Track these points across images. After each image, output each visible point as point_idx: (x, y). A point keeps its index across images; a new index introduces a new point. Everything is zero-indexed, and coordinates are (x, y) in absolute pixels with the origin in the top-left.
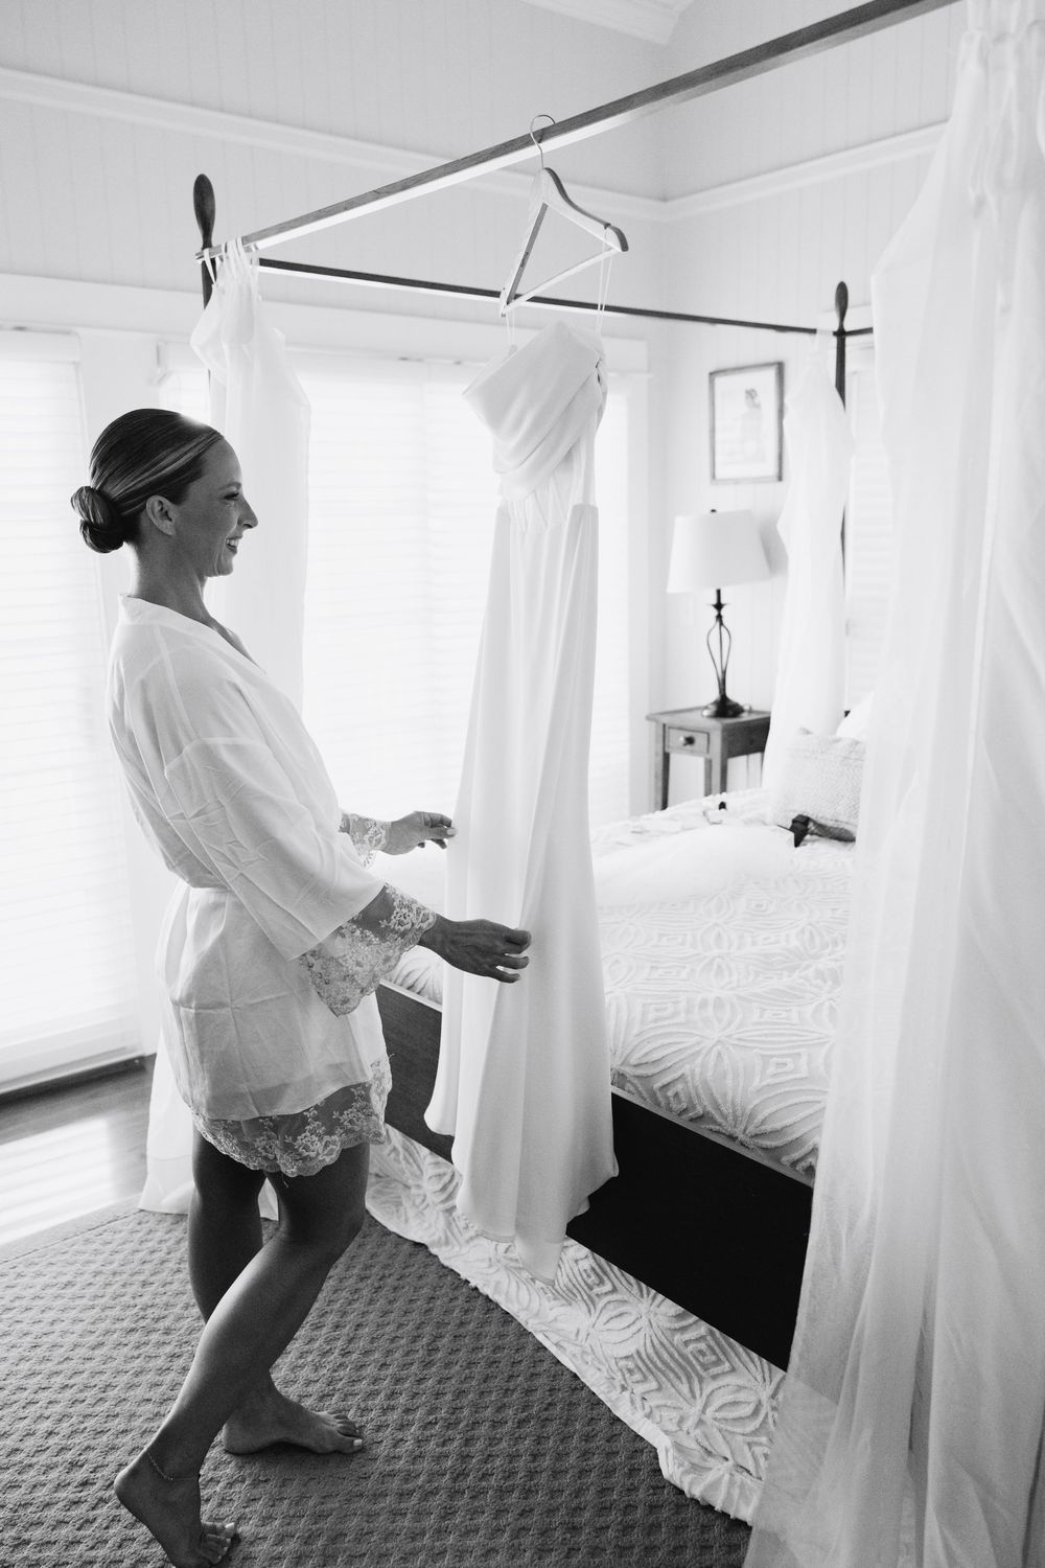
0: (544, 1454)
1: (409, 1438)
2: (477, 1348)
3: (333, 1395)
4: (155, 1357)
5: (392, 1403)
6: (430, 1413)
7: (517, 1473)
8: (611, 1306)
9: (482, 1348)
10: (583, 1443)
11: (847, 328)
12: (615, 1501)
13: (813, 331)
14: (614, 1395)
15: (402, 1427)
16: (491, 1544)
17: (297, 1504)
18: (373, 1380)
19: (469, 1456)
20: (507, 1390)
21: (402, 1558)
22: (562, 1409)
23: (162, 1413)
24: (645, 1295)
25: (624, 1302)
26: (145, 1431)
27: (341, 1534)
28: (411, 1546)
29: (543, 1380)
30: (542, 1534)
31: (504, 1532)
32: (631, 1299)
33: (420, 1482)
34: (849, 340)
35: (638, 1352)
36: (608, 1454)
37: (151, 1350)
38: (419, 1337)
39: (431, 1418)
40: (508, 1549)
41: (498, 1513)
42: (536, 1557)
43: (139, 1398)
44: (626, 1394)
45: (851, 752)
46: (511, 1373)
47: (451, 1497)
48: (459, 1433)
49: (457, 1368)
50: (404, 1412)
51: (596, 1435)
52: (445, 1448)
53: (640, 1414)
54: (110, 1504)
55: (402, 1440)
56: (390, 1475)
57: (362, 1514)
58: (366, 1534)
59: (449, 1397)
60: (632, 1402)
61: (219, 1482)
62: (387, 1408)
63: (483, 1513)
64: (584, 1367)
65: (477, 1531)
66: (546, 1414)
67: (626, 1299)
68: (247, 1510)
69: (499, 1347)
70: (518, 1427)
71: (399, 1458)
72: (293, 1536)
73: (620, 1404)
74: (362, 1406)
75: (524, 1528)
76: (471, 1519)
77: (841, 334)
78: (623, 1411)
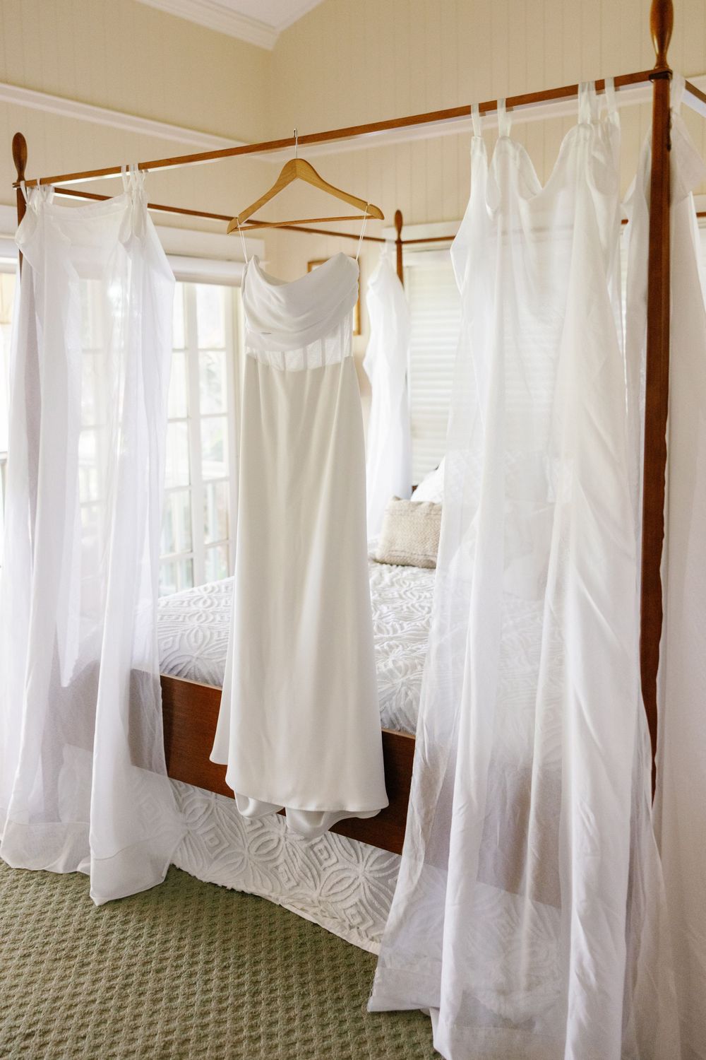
0: (307, 973)
1: (214, 977)
2: (243, 919)
3: (152, 961)
4: (11, 959)
5: (195, 960)
6: (223, 961)
7: (292, 986)
8: (334, 876)
9: (246, 918)
10: (330, 962)
11: (403, 238)
12: (360, 991)
13: (383, 241)
14: (346, 932)
15: (207, 972)
16: (290, 1027)
17: (149, 1028)
18: (176, 949)
19: (257, 982)
20: (271, 940)
21: (232, 1046)
22: (311, 945)
23: (30, 991)
24: (361, 860)
25: (344, 869)
26: (21, 1004)
27: (186, 1040)
28: (236, 1038)
29: (293, 931)
30: (320, 1016)
31: (295, 1020)
32: (351, 866)
33: (230, 1001)
34: (404, 246)
35: (361, 901)
36: (348, 966)
37: (6, 955)
38: (199, 918)
39: (225, 964)
40: (301, 1028)
41: (288, 1010)
42: (320, 1029)
43: (8, 985)
44: (355, 930)
45: (431, 510)
46: (270, 930)
47: (254, 1006)
48: (247, 970)
49: (233, 932)
50: (204, 963)
51: (337, 956)
52: (240, 980)
53: (366, 940)
54: (12, 1052)
55: (209, 980)
56: (208, 1001)
57: (197, 1026)
58: (204, 1037)
59: (232, 951)
60: (359, 934)
61: (88, 1025)
62: (192, 963)
63: (277, 1012)
64: (322, 919)
65: (277, 1022)
66: (301, 950)
67: (346, 867)
68: (115, 1038)
69: (257, 916)
70: (285, 960)
71: (211, 990)
72: (153, 1047)
73: (351, 936)
74: (175, 964)
75: (307, 1015)
76: (271, 1016)
77: (399, 243)
78: (355, 940)
